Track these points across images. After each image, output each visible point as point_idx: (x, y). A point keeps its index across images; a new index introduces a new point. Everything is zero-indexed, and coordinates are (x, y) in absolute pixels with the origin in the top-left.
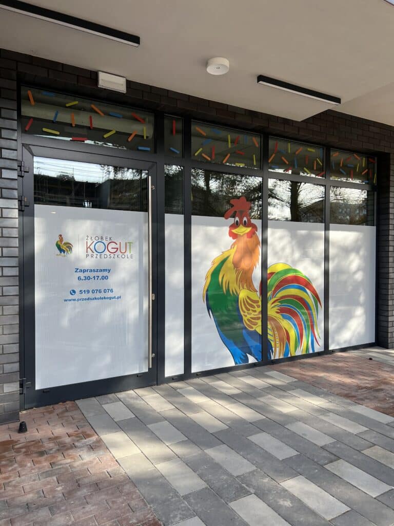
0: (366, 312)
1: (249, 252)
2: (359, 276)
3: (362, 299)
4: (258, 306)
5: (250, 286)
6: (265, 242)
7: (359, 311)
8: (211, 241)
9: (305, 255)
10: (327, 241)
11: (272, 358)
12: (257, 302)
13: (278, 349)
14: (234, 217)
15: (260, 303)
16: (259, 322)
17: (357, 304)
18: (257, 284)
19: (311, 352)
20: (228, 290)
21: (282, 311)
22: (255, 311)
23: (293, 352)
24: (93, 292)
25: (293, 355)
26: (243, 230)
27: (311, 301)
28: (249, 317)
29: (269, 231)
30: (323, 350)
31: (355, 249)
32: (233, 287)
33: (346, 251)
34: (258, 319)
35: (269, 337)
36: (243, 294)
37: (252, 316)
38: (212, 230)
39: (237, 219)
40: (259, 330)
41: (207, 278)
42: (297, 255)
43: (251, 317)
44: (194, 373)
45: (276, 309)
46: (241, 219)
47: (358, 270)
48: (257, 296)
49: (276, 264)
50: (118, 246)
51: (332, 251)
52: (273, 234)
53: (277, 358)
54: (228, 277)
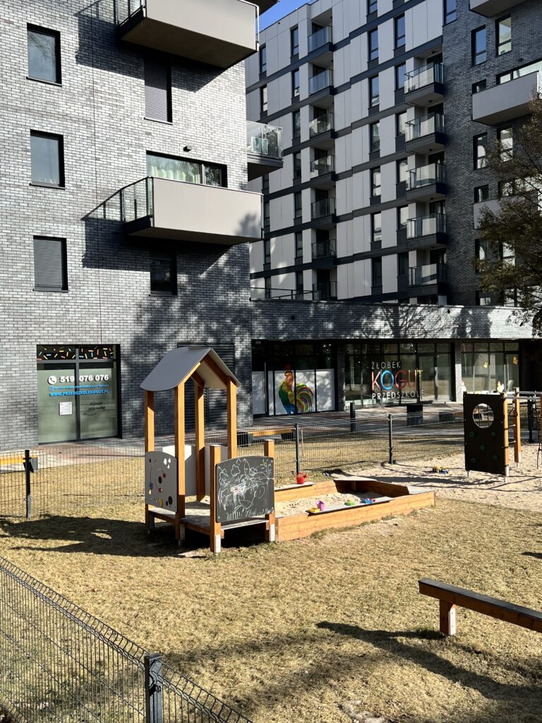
0: (332, 399)
2: (329, 386)
3: (330, 394)
5: (291, 391)
7: (329, 398)
8: (281, 377)
9: (309, 380)
10: (315, 374)
11: (298, 413)
13: (300, 410)
15: (294, 396)
17: (328, 396)
19: (311, 412)
20: (285, 393)
21: (301, 398)
22: (293, 398)
26: (288, 374)
27: (310, 395)
30: (315, 411)
31: (327, 377)
32: (287, 391)
33: (324, 378)
34: (294, 400)
35: (297, 406)
38: (281, 374)
39: (287, 371)
40: (294, 403)
41: (279, 389)
42: (306, 380)
43: (291, 399)
48: (293, 394)
49: (299, 383)
51: (317, 378)
52: (298, 374)
53: (300, 413)
54: (285, 388)
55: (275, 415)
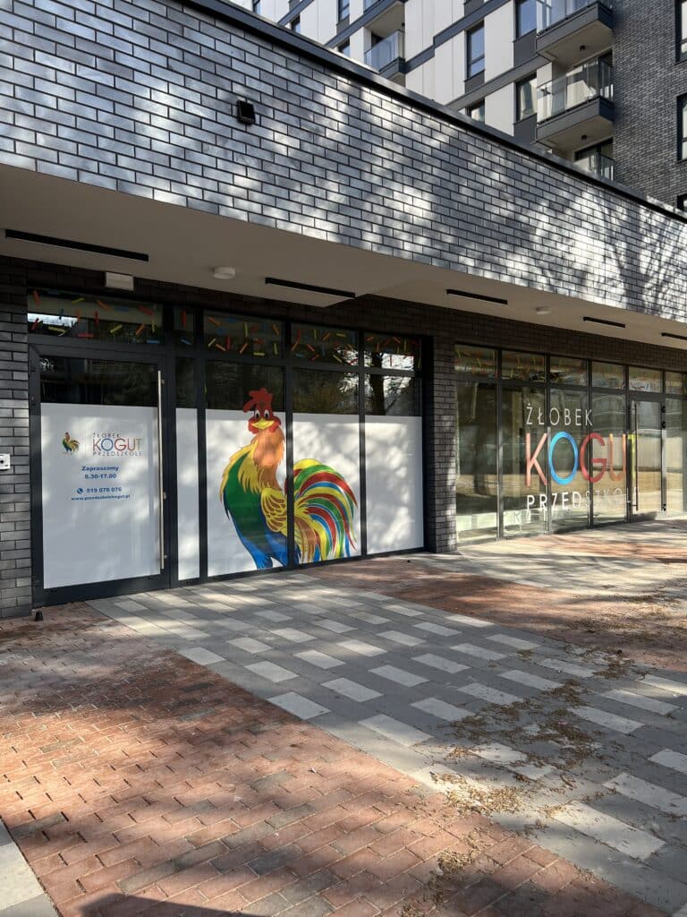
0: (410, 514)
1: (272, 447)
2: (402, 473)
4: (284, 506)
5: (274, 484)
6: (290, 436)
7: (403, 513)
8: (227, 436)
9: (335, 449)
10: (362, 435)
11: (300, 562)
12: (283, 501)
13: (306, 554)
14: (253, 409)
15: (285, 503)
16: (285, 523)
18: (281, 483)
19: (345, 556)
20: (248, 489)
21: (311, 511)
22: (280, 511)
23: (323, 557)
24: (101, 490)
25: (324, 559)
26: (264, 424)
27: (344, 500)
28: (272, 517)
29: (295, 424)
30: (360, 554)
31: (397, 443)
32: (255, 485)
34: (284, 519)
35: (296, 539)
36: (265, 493)
37: (276, 516)
38: (229, 424)
39: (257, 412)
40: (285, 532)
41: (224, 476)
42: (327, 450)
43: (275, 518)
44: (211, 577)
45: (304, 509)
46: (262, 412)
47: (401, 466)
48: (282, 495)
49: (303, 460)
50: (126, 443)
51: (369, 446)
52: (298, 427)
53: (306, 561)
54: (249, 475)
55: (202, 579)
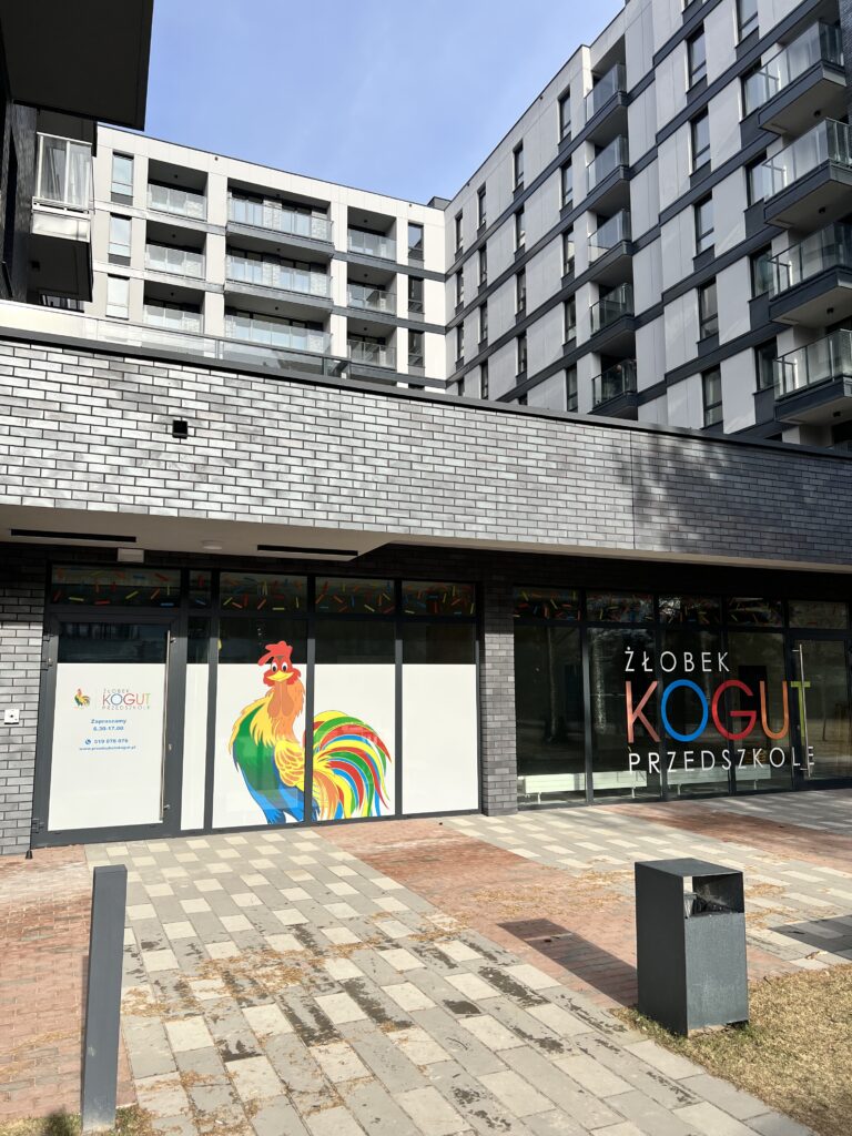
4: (300, 759)
5: (290, 737)
9: (369, 699)
10: (399, 685)
12: (298, 755)
13: (326, 810)
14: (270, 662)
15: (303, 756)
16: (302, 777)
19: (375, 814)
20: (261, 743)
21: (333, 765)
22: (296, 765)
23: (347, 814)
25: (348, 817)
26: (280, 676)
27: (374, 753)
28: (288, 771)
30: (393, 813)
32: (268, 738)
34: (300, 773)
35: (314, 794)
36: (280, 746)
37: (292, 770)
39: (274, 664)
40: (301, 786)
41: (234, 728)
43: (290, 771)
44: (216, 829)
45: (325, 763)
46: (279, 666)
48: (299, 748)
49: (326, 712)
50: (135, 698)
53: (325, 819)
54: (262, 728)
55: (208, 829)
